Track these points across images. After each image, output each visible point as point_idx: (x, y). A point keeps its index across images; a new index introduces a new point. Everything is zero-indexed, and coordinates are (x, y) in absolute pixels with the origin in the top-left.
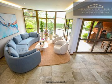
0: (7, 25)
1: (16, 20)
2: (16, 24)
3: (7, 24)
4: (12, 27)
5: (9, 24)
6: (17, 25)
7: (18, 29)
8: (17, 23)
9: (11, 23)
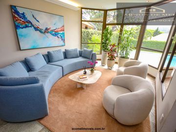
0: (43, 31)
1: (63, 26)
2: (62, 32)
3: (44, 29)
4: (53, 35)
5: (47, 29)
6: (63, 34)
7: (64, 40)
8: (63, 30)
9: (52, 29)
